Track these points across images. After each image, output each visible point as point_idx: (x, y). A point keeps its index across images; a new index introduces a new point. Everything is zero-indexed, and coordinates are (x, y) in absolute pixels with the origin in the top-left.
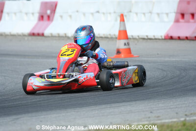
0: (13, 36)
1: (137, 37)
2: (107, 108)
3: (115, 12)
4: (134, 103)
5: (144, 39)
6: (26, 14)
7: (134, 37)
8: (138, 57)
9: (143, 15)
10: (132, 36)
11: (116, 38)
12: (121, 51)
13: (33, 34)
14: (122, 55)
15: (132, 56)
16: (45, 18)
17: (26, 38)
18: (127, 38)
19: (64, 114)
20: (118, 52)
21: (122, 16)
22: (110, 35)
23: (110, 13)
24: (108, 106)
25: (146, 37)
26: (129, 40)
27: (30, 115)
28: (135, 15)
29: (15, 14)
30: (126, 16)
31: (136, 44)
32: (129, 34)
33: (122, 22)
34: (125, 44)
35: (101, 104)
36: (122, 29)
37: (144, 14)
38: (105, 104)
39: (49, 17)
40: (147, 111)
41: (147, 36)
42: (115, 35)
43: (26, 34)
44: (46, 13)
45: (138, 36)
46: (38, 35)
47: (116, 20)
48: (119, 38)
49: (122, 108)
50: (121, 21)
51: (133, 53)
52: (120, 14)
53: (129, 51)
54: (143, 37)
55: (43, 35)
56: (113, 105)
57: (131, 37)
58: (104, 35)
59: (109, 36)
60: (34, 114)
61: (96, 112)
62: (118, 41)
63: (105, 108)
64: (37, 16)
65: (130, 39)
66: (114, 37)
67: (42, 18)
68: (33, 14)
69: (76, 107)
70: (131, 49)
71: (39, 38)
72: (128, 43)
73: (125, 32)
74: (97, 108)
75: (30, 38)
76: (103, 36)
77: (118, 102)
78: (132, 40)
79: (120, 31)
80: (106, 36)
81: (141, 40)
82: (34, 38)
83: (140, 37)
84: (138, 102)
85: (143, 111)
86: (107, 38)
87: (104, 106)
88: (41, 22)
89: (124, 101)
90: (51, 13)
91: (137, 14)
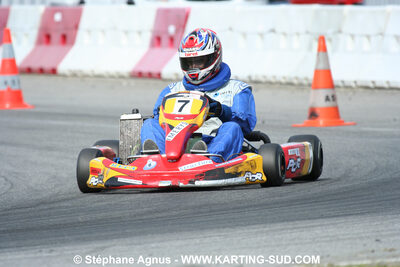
0: (99, 76)
1: (353, 85)
2: (288, 229)
3: (307, 32)
4: (342, 220)
5: (367, 88)
6: (126, 32)
7: (347, 84)
8: (355, 124)
9: (365, 39)
10: (343, 82)
11: (310, 85)
12: (318, 112)
13: (140, 75)
14: (321, 122)
15: (341, 123)
16: (165, 41)
17: (125, 83)
18: (331, 85)
19: (198, 241)
20: (313, 114)
21: (322, 40)
22: (297, 78)
23: (298, 34)
24: (290, 225)
25: (371, 85)
26: (336, 89)
27: (128, 240)
28: (349, 39)
29: (103, 31)
30: (330, 40)
31: (350, 99)
32: (336, 77)
33: (321, 53)
34: (327, 99)
35: (274, 221)
36: (322, 66)
37: (368, 37)
38: (283, 221)
39: (172, 40)
40: (368, 237)
41: (373, 82)
42: (307, 79)
43: (126, 75)
44: (166, 32)
45: (355, 82)
46: (150, 75)
47: (310, 48)
48: (315, 85)
49: (318, 231)
50: (319, 50)
51: (343, 116)
52: (317, 37)
53: (334, 113)
54: (364, 84)
55: (159, 76)
56: (300, 224)
57: (340, 84)
58: (284, 78)
59: (295, 82)
60: (135, 240)
61: (264, 238)
62: (312, 92)
63: (283, 229)
64: (148, 37)
65: (339, 87)
66: (305, 82)
67: (157, 40)
68: (140, 33)
69: (224, 227)
70: (340, 109)
71: (152, 82)
72: (333, 96)
73: (328, 73)
74: (267, 229)
75: (133, 82)
76: (283, 81)
77: (309, 219)
78: (342, 90)
79: (317, 72)
80: (288, 80)
81: (361, 90)
82: (141, 82)
83: (359, 84)
84: (350, 219)
85: (361, 238)
86: (290, 84)
87: (279, 226)
88: (157, 51)
89: (322, 217)
90: (177, 31)
91: (353, 36)
